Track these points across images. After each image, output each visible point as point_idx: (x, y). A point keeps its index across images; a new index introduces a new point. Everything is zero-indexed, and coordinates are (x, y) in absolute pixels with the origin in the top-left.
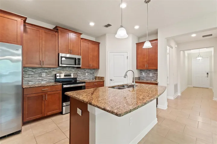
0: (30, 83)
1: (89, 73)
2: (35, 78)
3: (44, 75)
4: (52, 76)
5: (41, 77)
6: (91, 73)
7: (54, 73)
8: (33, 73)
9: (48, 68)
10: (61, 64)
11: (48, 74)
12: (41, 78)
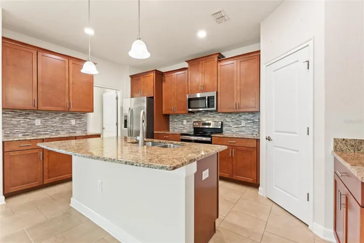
0: (175, 130)
2: (179, 126)
3: (185, 122)
4: (191, 124)
5: (182, 124)
7: (194, 120)
8: (176, 120)
11: (189, 122)
12: (182, 126)
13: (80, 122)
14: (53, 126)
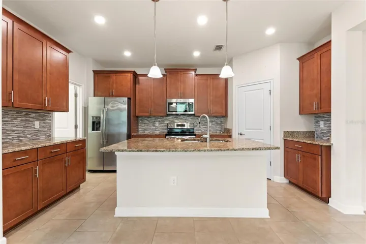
0: (146, 131)
1: (214, 123)
2: (150, 127)
3: (157, 124)
4: (165, 126)
5: (154, 126)
6: (217, 123)
7: (167, 122)
8: (147, 122)
9: (161, 116)
10: (169, 111)
11: (161, 124)
12: (154, 128)
13: (44, 125)
14: (14, 131)
